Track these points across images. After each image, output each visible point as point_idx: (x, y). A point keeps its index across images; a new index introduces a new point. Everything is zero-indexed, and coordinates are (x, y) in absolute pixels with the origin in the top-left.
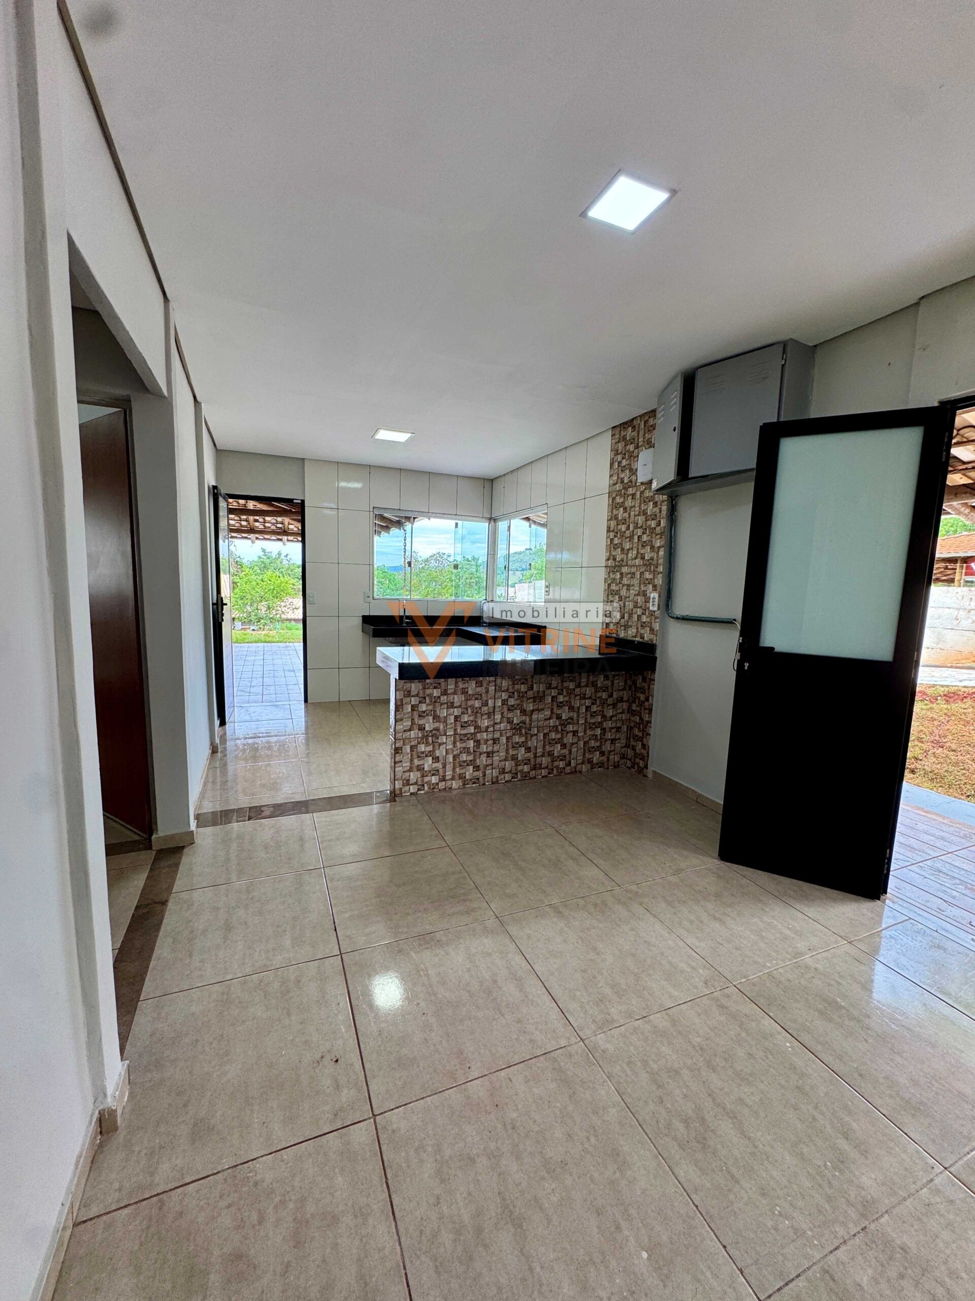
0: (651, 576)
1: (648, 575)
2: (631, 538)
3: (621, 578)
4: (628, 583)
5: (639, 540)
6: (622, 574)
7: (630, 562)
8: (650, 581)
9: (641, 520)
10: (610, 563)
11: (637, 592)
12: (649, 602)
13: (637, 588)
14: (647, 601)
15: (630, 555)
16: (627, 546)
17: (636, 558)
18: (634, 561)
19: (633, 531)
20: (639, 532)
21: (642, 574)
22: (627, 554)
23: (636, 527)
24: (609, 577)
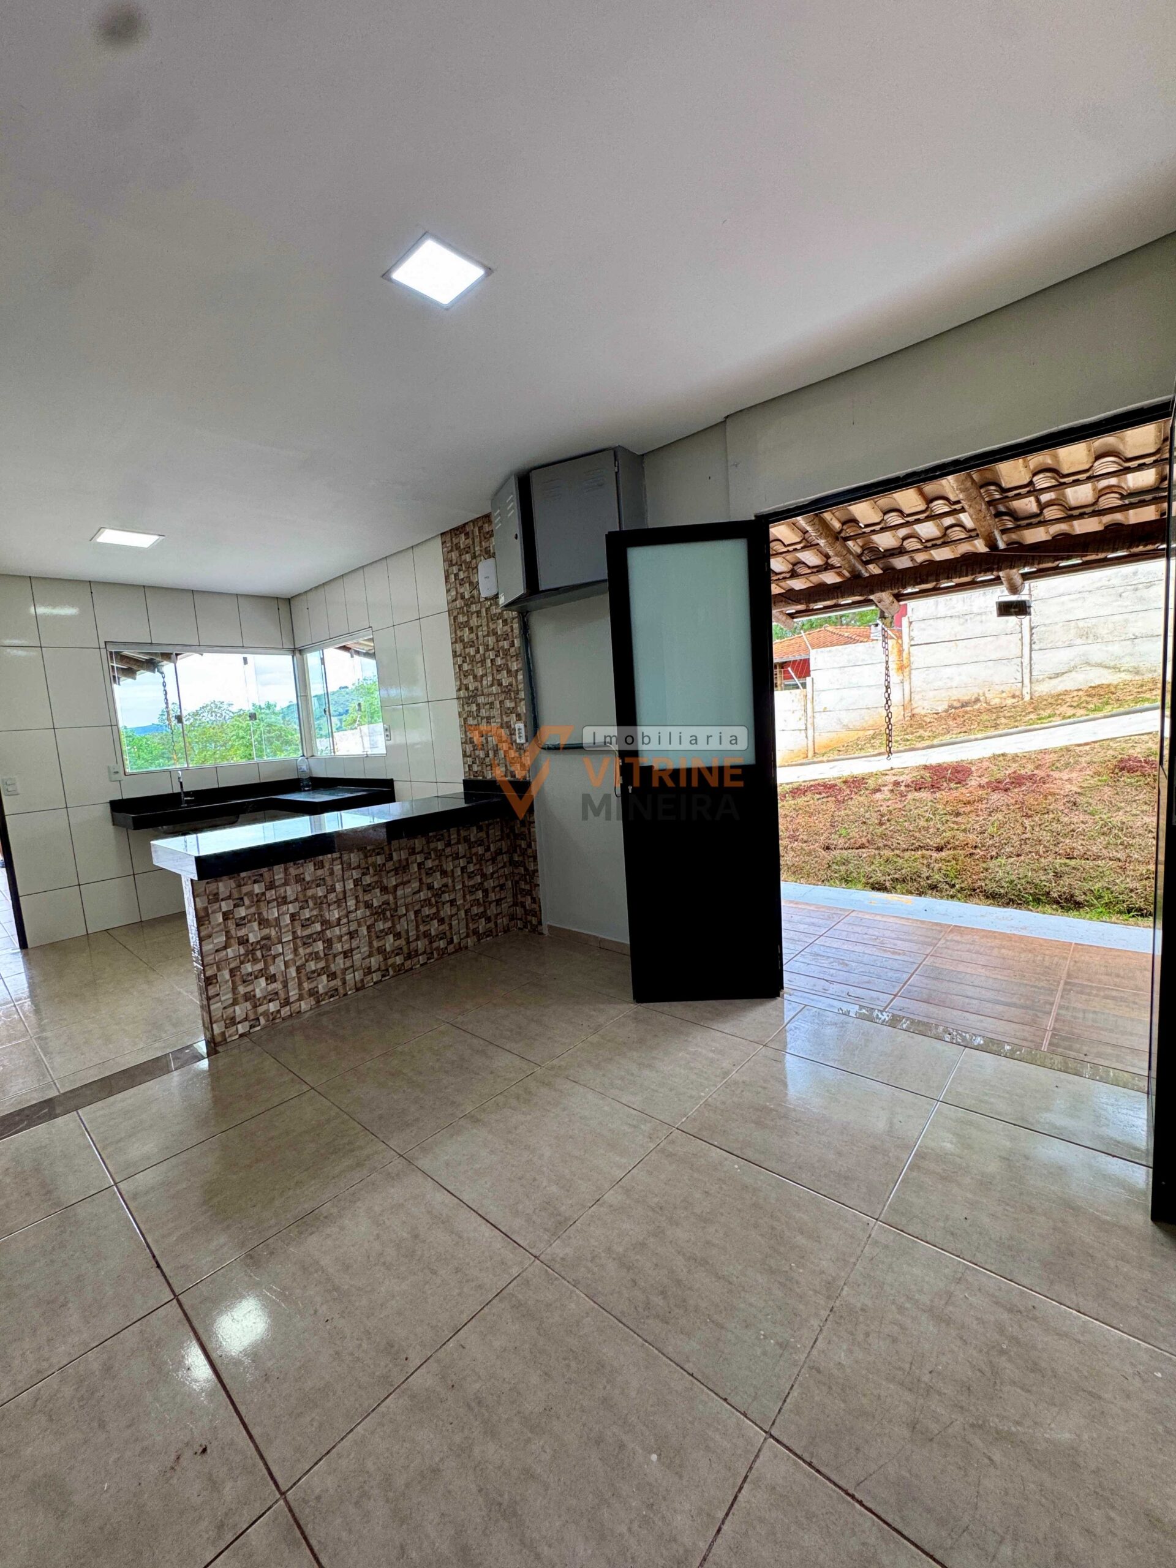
0: (512, 705)
1: (509, 704)
2: (483, 662)
3: (478, 710)
4: (488, 714)
5: (492, 664)
6: (478, 705)
7: (485, 691)
8: (512, 711)
9: (491, 640)
10: (462, 693)
12: (514, 734)
13: (499, 720)
14: (512, 733)
15: (485, 683)
16: (480, 672)
17: (492, 685)
18: (490, 690)
19: (484, 654)
20: (492, 655)
21: (501, 702)
22: (481, 682)
23: (487, 649)
24: (464, 710)
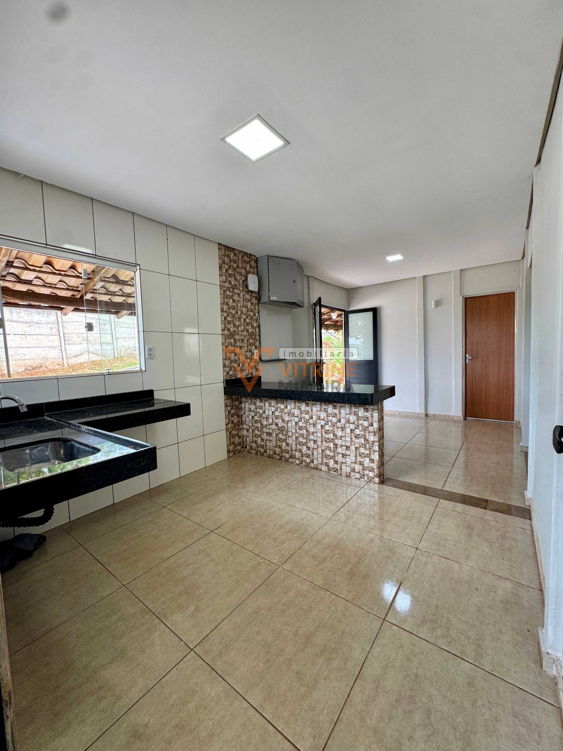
0: (253, 341)
1: (251, 341)
2: (239, 319)
3: (235, 342)
4: (240, 345)
5: (244, 321)
6: (235, 340)
7: (240, 333)
8: (254, 344)
9: (244, 310)
10: (226, 332)
11: (246, 350)
12: (253, 355)
13: (246, 348)
14: (252, 354)
15: (240, 329)
16: (237, 323)
17: (244, 331)
18: (243, 333)
19: (240, 316)
20: (244, 317)
21: (248, 340)
22: (238, 328)
23: (242, 313)
24: (226, 341)
